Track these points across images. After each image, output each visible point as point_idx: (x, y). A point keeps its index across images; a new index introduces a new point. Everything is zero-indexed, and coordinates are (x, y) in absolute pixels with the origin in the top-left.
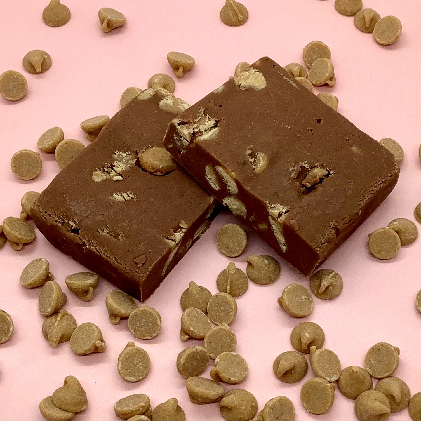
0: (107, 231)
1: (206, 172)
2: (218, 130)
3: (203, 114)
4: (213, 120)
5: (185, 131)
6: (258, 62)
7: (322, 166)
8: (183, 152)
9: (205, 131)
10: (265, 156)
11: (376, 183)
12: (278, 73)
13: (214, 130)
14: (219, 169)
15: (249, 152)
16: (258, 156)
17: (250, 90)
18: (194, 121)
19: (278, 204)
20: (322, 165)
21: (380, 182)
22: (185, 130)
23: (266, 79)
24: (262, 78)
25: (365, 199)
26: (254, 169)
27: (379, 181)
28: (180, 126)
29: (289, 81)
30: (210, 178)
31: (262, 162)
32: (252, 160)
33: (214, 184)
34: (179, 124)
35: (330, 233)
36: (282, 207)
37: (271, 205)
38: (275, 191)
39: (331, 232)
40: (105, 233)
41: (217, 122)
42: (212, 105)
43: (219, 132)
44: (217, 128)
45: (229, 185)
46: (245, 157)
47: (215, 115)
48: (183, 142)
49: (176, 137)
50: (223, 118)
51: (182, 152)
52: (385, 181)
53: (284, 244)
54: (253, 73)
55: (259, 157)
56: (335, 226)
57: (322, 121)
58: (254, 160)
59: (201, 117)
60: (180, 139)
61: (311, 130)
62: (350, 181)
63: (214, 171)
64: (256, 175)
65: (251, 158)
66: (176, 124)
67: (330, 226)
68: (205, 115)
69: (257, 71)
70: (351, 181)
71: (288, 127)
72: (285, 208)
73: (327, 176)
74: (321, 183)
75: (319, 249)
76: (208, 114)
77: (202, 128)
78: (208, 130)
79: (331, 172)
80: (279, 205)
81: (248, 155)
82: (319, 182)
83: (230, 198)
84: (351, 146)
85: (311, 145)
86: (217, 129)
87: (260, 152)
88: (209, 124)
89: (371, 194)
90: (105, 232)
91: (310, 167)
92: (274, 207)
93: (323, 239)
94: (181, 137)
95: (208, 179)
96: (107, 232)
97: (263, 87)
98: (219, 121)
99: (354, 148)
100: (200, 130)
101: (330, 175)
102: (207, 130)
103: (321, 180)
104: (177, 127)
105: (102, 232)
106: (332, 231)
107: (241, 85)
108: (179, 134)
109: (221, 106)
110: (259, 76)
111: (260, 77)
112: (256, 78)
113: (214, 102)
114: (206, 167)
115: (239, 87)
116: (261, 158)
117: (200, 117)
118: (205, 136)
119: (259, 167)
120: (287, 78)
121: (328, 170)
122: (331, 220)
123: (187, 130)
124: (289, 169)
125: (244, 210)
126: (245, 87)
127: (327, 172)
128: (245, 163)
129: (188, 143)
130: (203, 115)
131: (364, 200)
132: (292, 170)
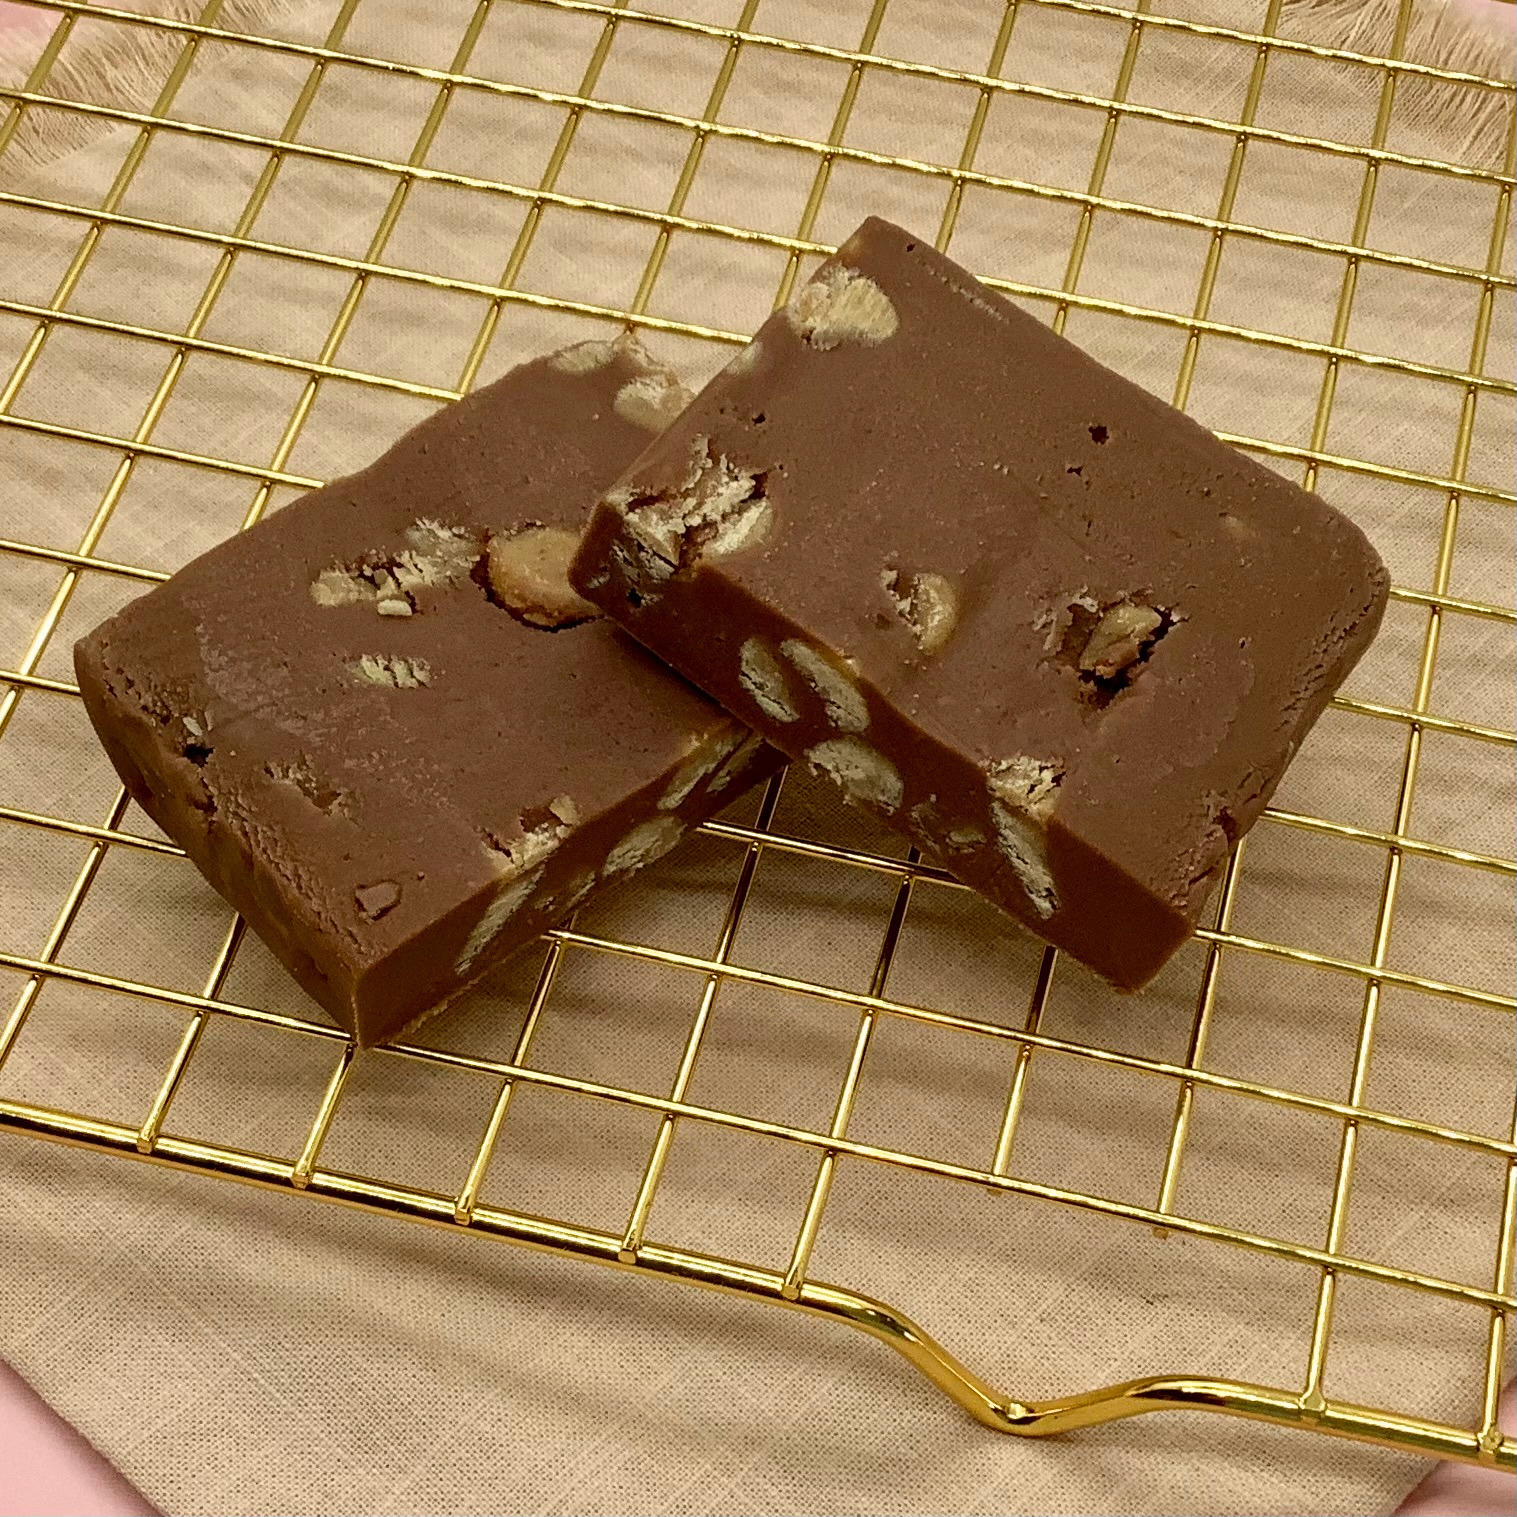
0: (299, 776)
1: (744, 663)
2: (769, 511)
3: (709, 455)
4: (743, 473)
5: (657, 529)
6: (856, 242)
7: (1140, 598)
8: (647, 599)
9: (724, 517)
10: (945, 584)
11: (1326, 637)
12: (928, 272)
13: (754, 513)
14: (796, 651)
15: (891, 576)
16: (922, 586)
17: (847, 347)
18: (683, 490)
19: (1022, 755)
20: (1137, 594)
21: (1338, 633)
22: (657, 524)
23: (891, 301)
24: (880, 300)
25: (1298, 700)
26: (918, 638)
27: (1334, 629)
28: (637, 511)
29: (971, 301)
30: (759, 680)
31: (939, 608)
32: (905, 605)
33: (774, 701)
34: (632, 507)
35: (1212, 838)
36: (1038, 763)
37: (1000, 764)
38: (1002, 709)
39: (1211, 834)
40: (288, 781)
41: (759, 479)
42: (730, 418)
43: (775, 514)
44: (764, 503)
45: (834, 703)
46: (880, 596)
47: (748, 457)
48: (651, 568)
49: (622, 551)
50: (777, 465)
51: (643, 601)
52: (1351, 627)
53: (1048, 890)
54: (847, 282)
55: (926, 592)
56: (1221, 811)
57: (1109, 433)
58: (912, 604)
59: (703, 469)
60: (637, 559)
61: (1078, 471)
62: (1241, 642)
63: (775, 658)
64: (927, 658)
65: (901, 599)
66: (623, 508)
67: (1207, 815)
68: (716, 462)
69: (856, 274)
70: (1243, 644)
71: (1001, 467)
72: (1047, 768)
73: (1160, 632)
74: (1146, 660)
75: (1183, 903)
76: (723, 457)
77: (713, 508)
78: (733, 512)
79: (1175, 618)
80: (1024, 759)
81: (889, 586)
82: (1138, 656)
83: (838, 746)
84: (1221, 515)
85: (1089, 526)
86: (766, 508)
87: (928, 572)
88: (735, 492)
89: (1316, 678)
90: (291, 775)
91: (1102, 605)
92: (1009, 768)
93: (1191, 864)
94: (641, 548)
95: (753, 687)
96: (299, 781)
97: (889, 332)
98: (765, 474)
99: (1232, 521)
100: (708, 519)
101: (1170, 629)
102: (729, 514)
103: (1145, 650)
104: (626, 518)
105: (281, 775)
106: (1215, 831)
107: (815, 332)
108: (632, 540)
109: (761, 419)
110: (867, 292)
111: (869, 295)
112: (860, 301)
113: (736, 409)
114: (742, 644)
115: (809, 339)
116: (933, 594)
117: (700, 472)
118: (731, 540)
119: (932, 628)
120: (962, 291)
121: (1162, 609)
122: (1204, 793)
123: (661, 523)
124: (1033, 622)
125: (892, 783)
126: (826, 339)
127: (1160, 618)
128: (884, 622)
129: (671, 569)
130: (709, 463)
131: (1298, 705)
132: (1044, 626)
